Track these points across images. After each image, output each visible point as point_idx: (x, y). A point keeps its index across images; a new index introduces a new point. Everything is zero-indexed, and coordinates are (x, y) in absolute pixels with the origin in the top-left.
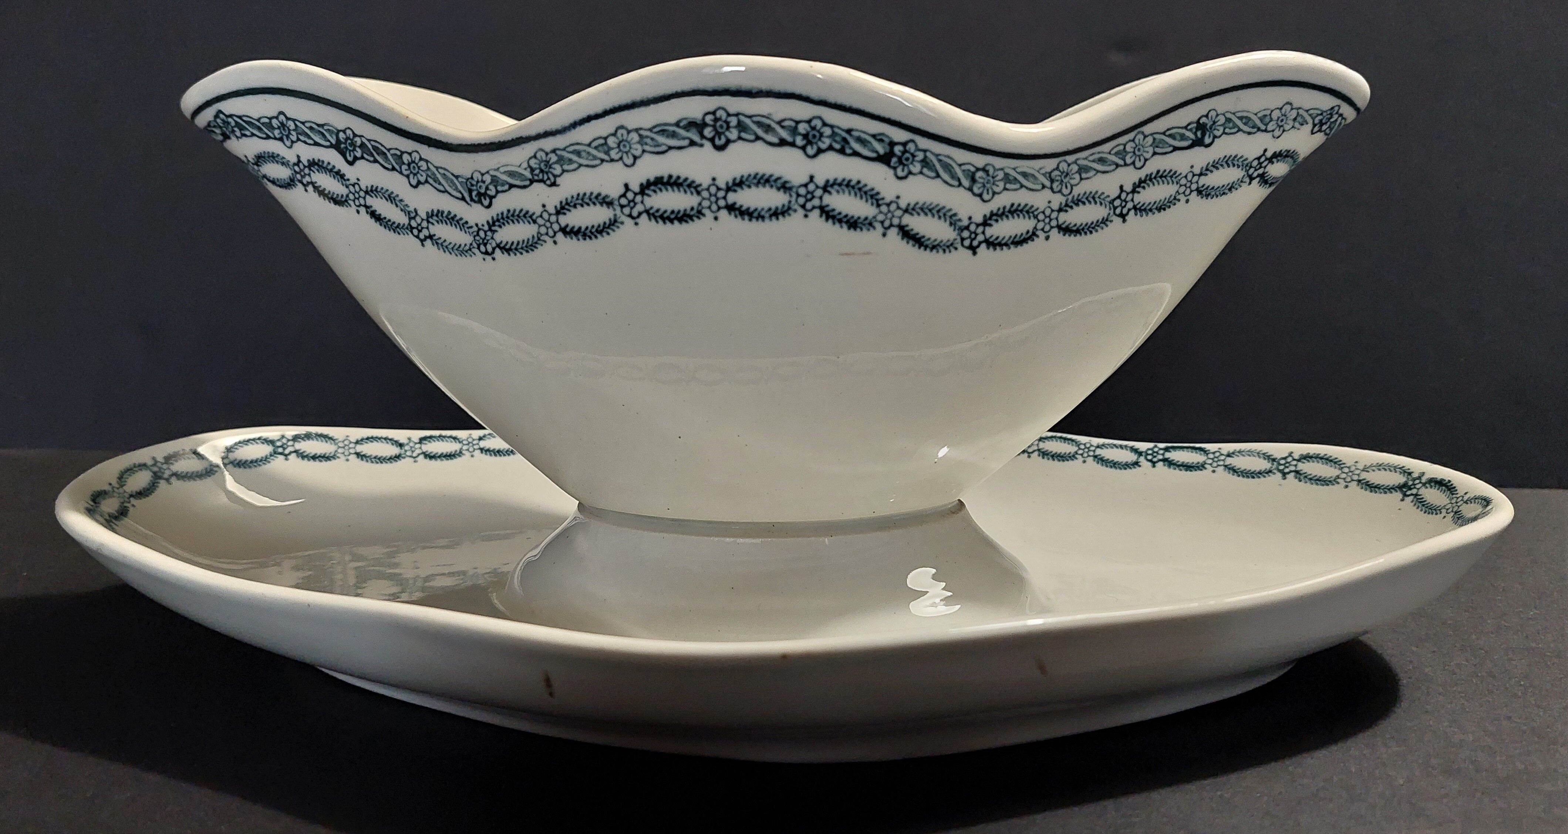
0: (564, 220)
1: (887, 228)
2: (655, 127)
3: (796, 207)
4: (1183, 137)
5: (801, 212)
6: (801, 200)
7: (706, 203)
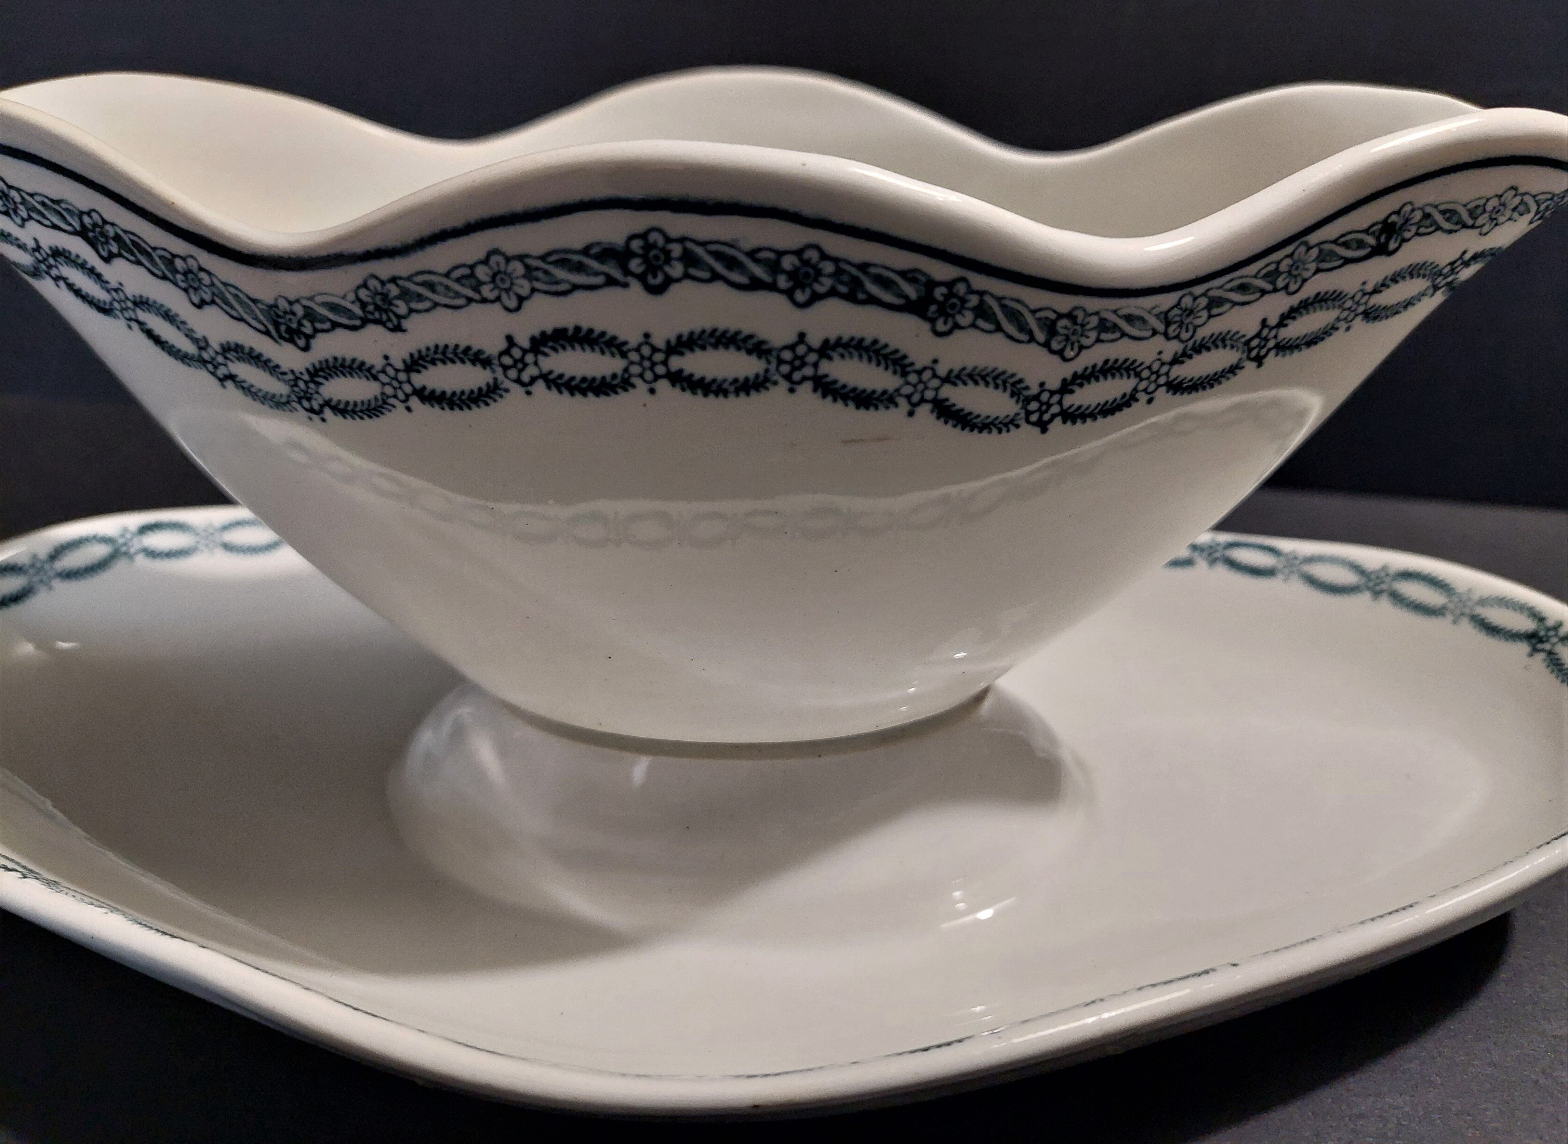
0: (419, 380)
1: (915, 405)
2: (549, 254)
3: (777, 377)
4: (1361, 244)
5: (784, 385)
6: (785, 369)
7: (635, 370)
